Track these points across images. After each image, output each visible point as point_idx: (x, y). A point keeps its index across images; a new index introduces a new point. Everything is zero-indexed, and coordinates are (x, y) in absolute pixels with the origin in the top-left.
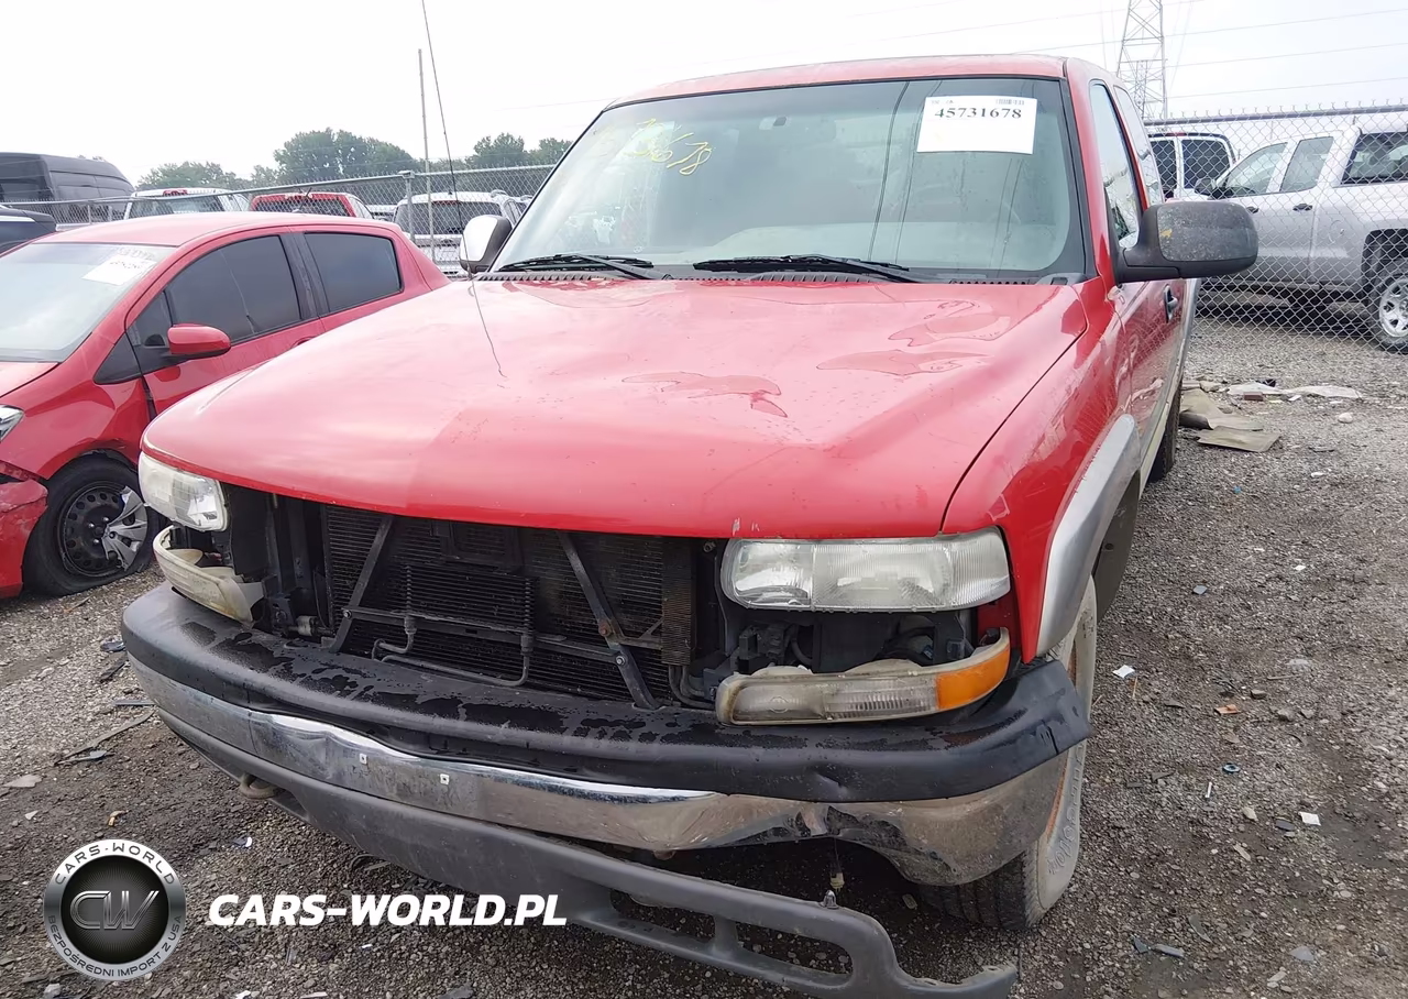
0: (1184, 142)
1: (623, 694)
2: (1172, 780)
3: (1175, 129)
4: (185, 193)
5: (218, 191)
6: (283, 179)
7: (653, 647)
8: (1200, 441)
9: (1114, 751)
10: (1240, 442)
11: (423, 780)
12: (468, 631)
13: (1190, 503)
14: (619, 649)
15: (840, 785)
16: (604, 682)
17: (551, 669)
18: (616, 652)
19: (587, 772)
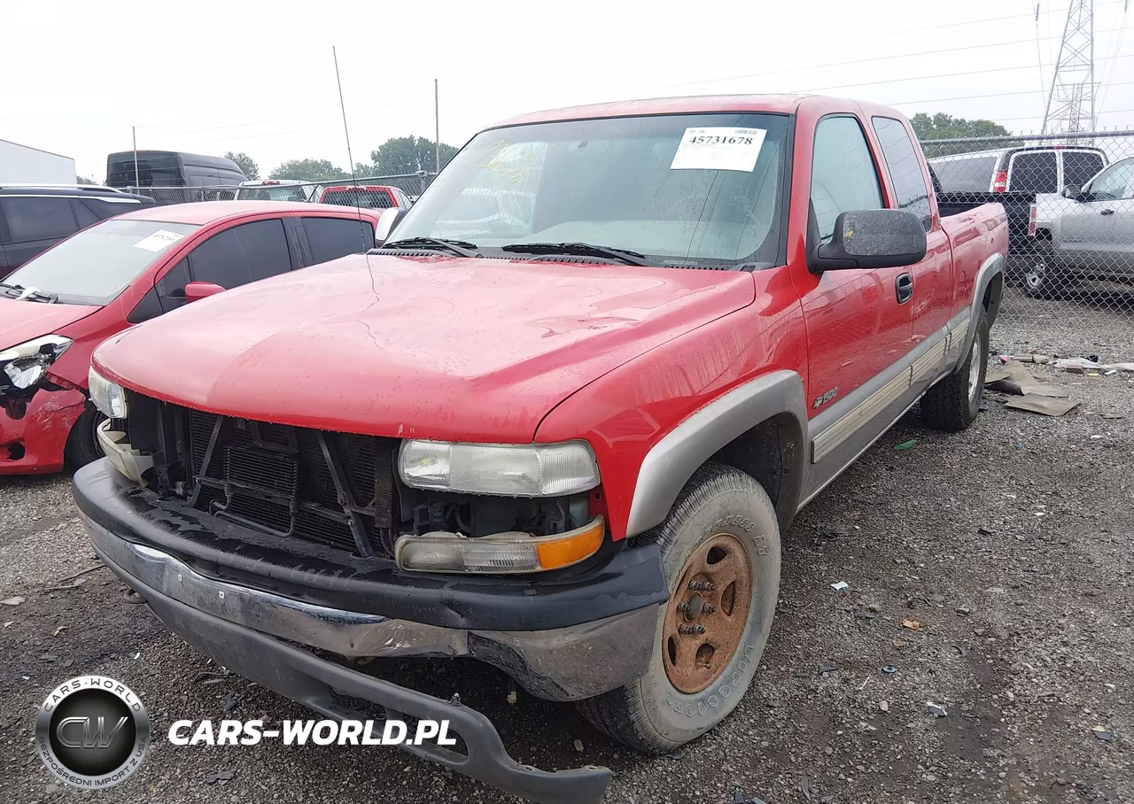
0: (1064, 153)
1: (350, 546)
2: (836, 674)
3: (1056, 143)
4: (278, 183)
5: (302, 182)
6: (376, 173)
7: (370, 514)
8: (1007, 404)
9: (799, 647)
10: (1042, 407)
11: (210, 594)
12: (266, 497)
13: (974, 455)
14: (351, 514)
15: (462, 617)
16: (338, 535)
17: (308, 528)
18: (348, 515)
19: (307, 597)
